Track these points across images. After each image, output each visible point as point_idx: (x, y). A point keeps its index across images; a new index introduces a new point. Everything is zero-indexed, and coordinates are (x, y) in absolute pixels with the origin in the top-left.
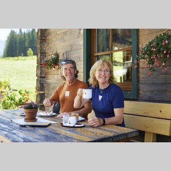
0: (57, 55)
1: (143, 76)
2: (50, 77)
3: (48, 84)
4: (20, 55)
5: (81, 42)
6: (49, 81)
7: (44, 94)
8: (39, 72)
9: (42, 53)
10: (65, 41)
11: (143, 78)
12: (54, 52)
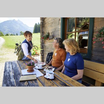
0: (49, 34)
1: (96, 46)
2: (46, 43)
3: (45, 46)
4: (39, 32)
5: (60, 27)
6: (46, 45)
7: (44, 50)
8: (41, 41)
9: (42, 32)
10: (52, 27)
11: (95, 47)
12: (47, 32)
